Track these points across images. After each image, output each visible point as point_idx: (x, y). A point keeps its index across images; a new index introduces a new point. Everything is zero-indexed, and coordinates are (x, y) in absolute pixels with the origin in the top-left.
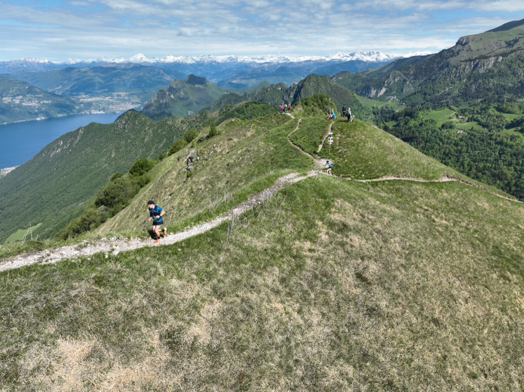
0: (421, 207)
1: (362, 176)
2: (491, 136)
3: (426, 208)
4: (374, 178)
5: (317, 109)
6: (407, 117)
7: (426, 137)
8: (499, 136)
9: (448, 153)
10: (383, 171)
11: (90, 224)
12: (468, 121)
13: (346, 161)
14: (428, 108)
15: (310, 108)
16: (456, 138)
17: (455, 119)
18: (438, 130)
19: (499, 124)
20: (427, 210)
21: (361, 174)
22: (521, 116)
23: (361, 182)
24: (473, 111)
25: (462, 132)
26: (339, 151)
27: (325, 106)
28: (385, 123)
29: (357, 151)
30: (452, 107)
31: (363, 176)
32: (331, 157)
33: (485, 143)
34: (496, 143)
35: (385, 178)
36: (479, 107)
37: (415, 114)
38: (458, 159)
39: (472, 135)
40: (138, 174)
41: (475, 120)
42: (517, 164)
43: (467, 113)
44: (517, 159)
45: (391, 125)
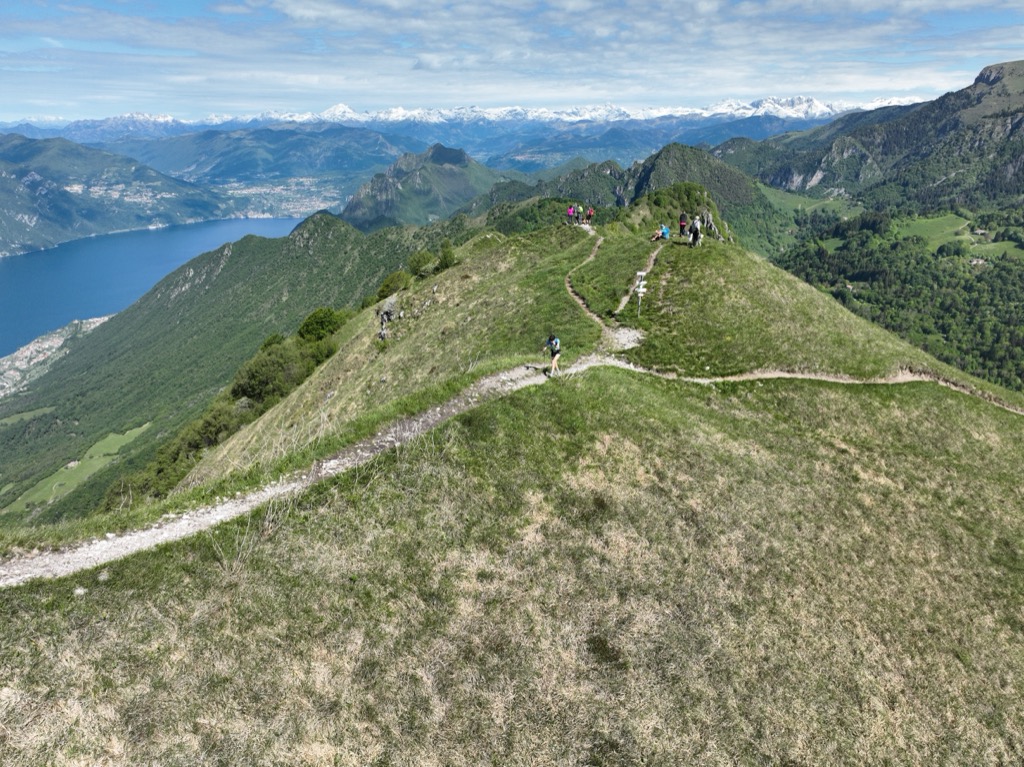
0: (832, 445)
1: (704, 370)
3: (844, 446)
4: (732, 374)
6: (865, 231)
7: (904, 272)
9: (951, 305)
10: (756, 358)
11: (218, 431)
12: (995, 241)
13: (675, 333)
14: (910, 214)
15: (665, 212)
16: (968, 275)
17: (967, 236)
20: (844, 451)
21: (703, 364)
23: (697, 385)
25: (981, 262)
26: (663, 312)
27: (695, 207)
28: (819, 242)
29: (702, 311)
30: (962, 210)
31: (708, 368)
32: (640, 325)
35: (758, 374)
36: (1021, 212)
37: (882, 225)
38: (972, 318)
39: (1004, 268)
40: (313, 337)
41: (1010, 238)
43: (994, 224)
45: (831, 246)
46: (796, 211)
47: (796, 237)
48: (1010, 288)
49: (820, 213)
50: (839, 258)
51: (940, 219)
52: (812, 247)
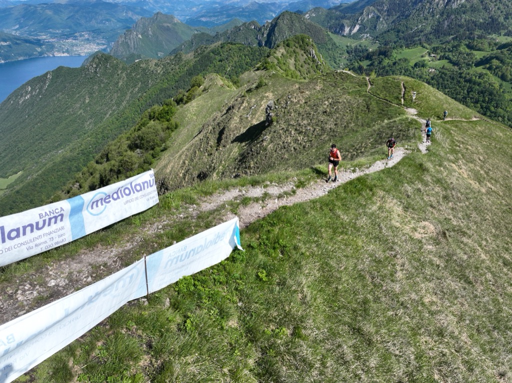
2: (461, 74)
5: (298, 50)
6: (381, 56)
8: (468, 74)
12: (439, 60)
14: (401, 47)
15: (292, 50)
16: (427, 77)
17: (427, 58)
18: (411, 69)
19: (469, 61)
22: (489, 53)
24: (445, 49)
25: (433, 70)
27: (306, 47)
28: (359, 62)
29: (427, 102)
30: (425, 44)
32: (413, 107)
33: (455, 81)
34: (465, 81)
36: (451, 45)
37: (389, 53)
39: (443, 73)
41: (446, 58)
42: (483, 101)
43: (439, 51)
44: (484, 97)
45: (365, 64)
46: (347, 46)
47: (347, 60)
48: (446, 82)
49: (358, 47)
50: (369, 70)
51: (415, 49)
52: (356, 65)
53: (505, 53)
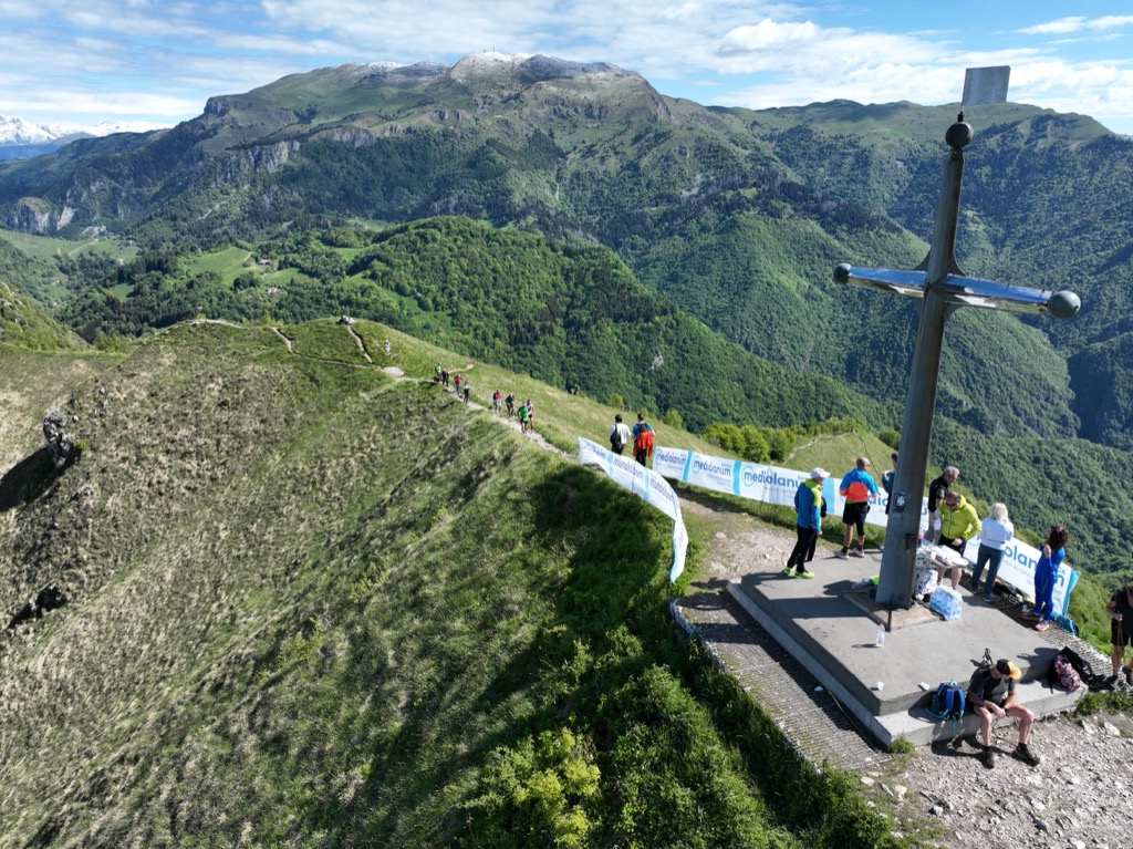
2: (329, 291)
6: (153, 272)
14: (193, 249)
17: (254, 267)
18: (231, 293)
19: (335, 267)
22: (364, 249)
24: (283, 247)
25: (275, 290)
28: (104, 290)
30: (241, 242)
37: (169, 264)
39: (296, 294)
41: (292, 265)
49: (88, 257)
50: (134, 305)
51: (224, 252)
53: (388, 247)
